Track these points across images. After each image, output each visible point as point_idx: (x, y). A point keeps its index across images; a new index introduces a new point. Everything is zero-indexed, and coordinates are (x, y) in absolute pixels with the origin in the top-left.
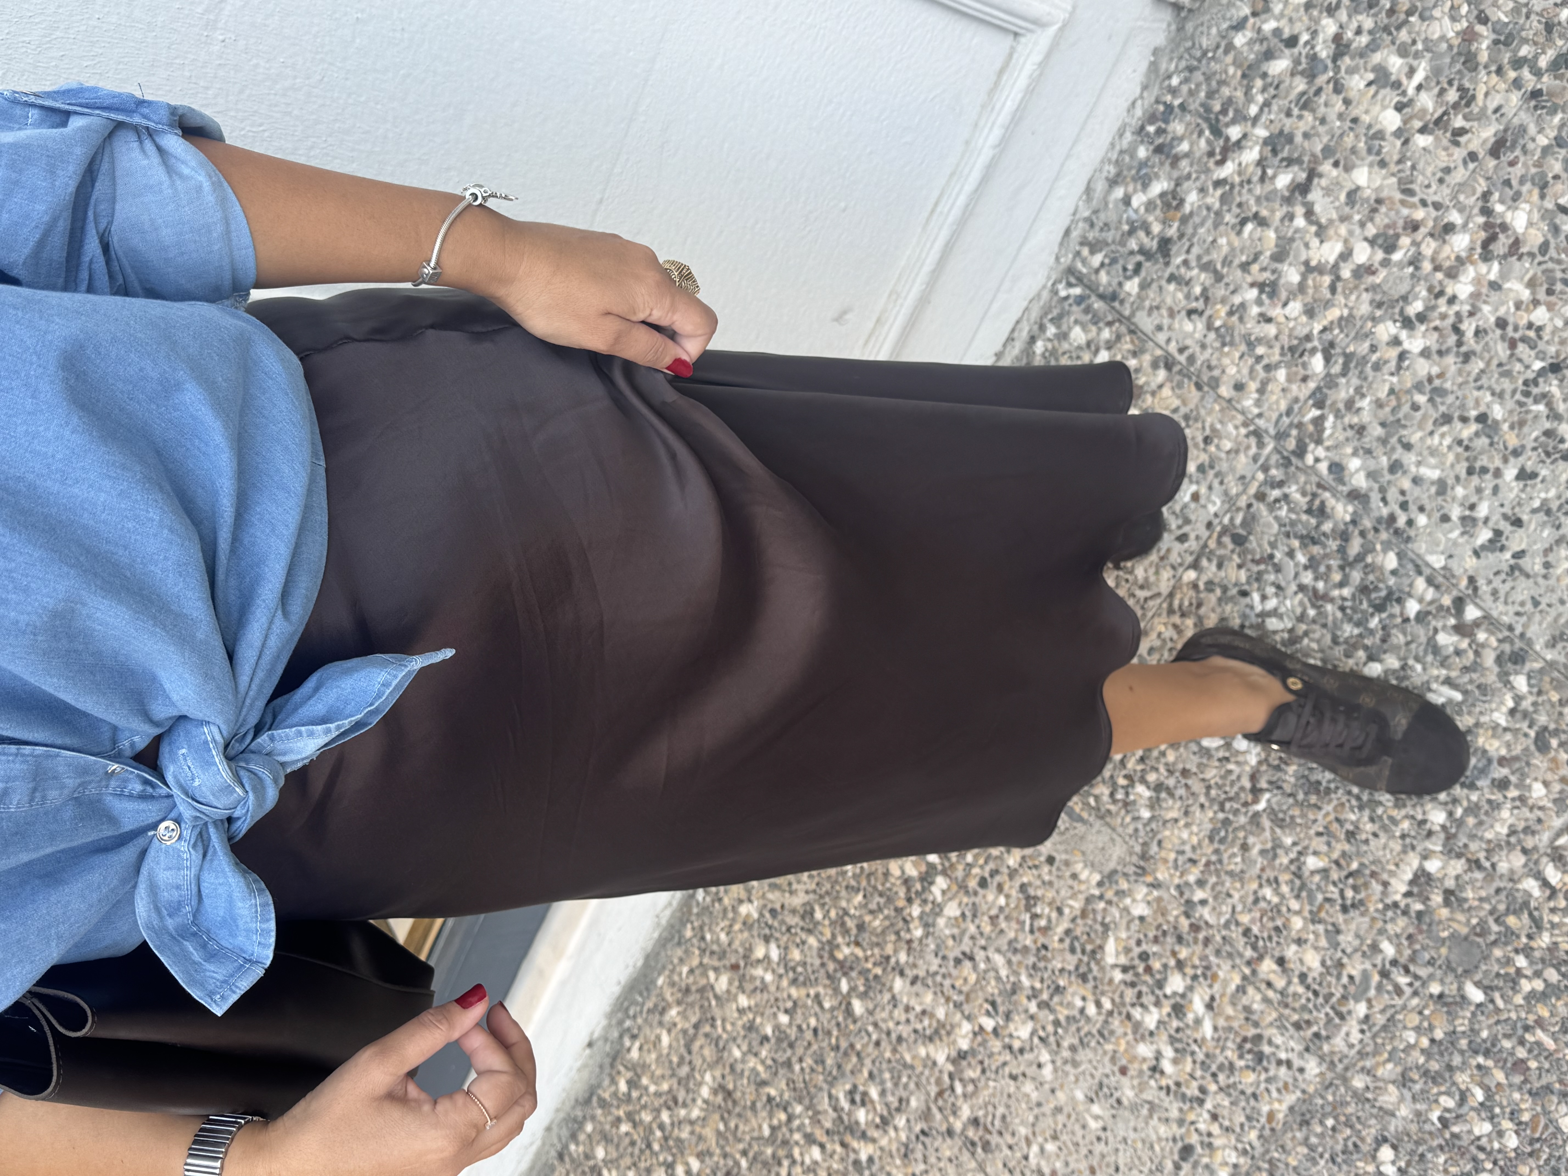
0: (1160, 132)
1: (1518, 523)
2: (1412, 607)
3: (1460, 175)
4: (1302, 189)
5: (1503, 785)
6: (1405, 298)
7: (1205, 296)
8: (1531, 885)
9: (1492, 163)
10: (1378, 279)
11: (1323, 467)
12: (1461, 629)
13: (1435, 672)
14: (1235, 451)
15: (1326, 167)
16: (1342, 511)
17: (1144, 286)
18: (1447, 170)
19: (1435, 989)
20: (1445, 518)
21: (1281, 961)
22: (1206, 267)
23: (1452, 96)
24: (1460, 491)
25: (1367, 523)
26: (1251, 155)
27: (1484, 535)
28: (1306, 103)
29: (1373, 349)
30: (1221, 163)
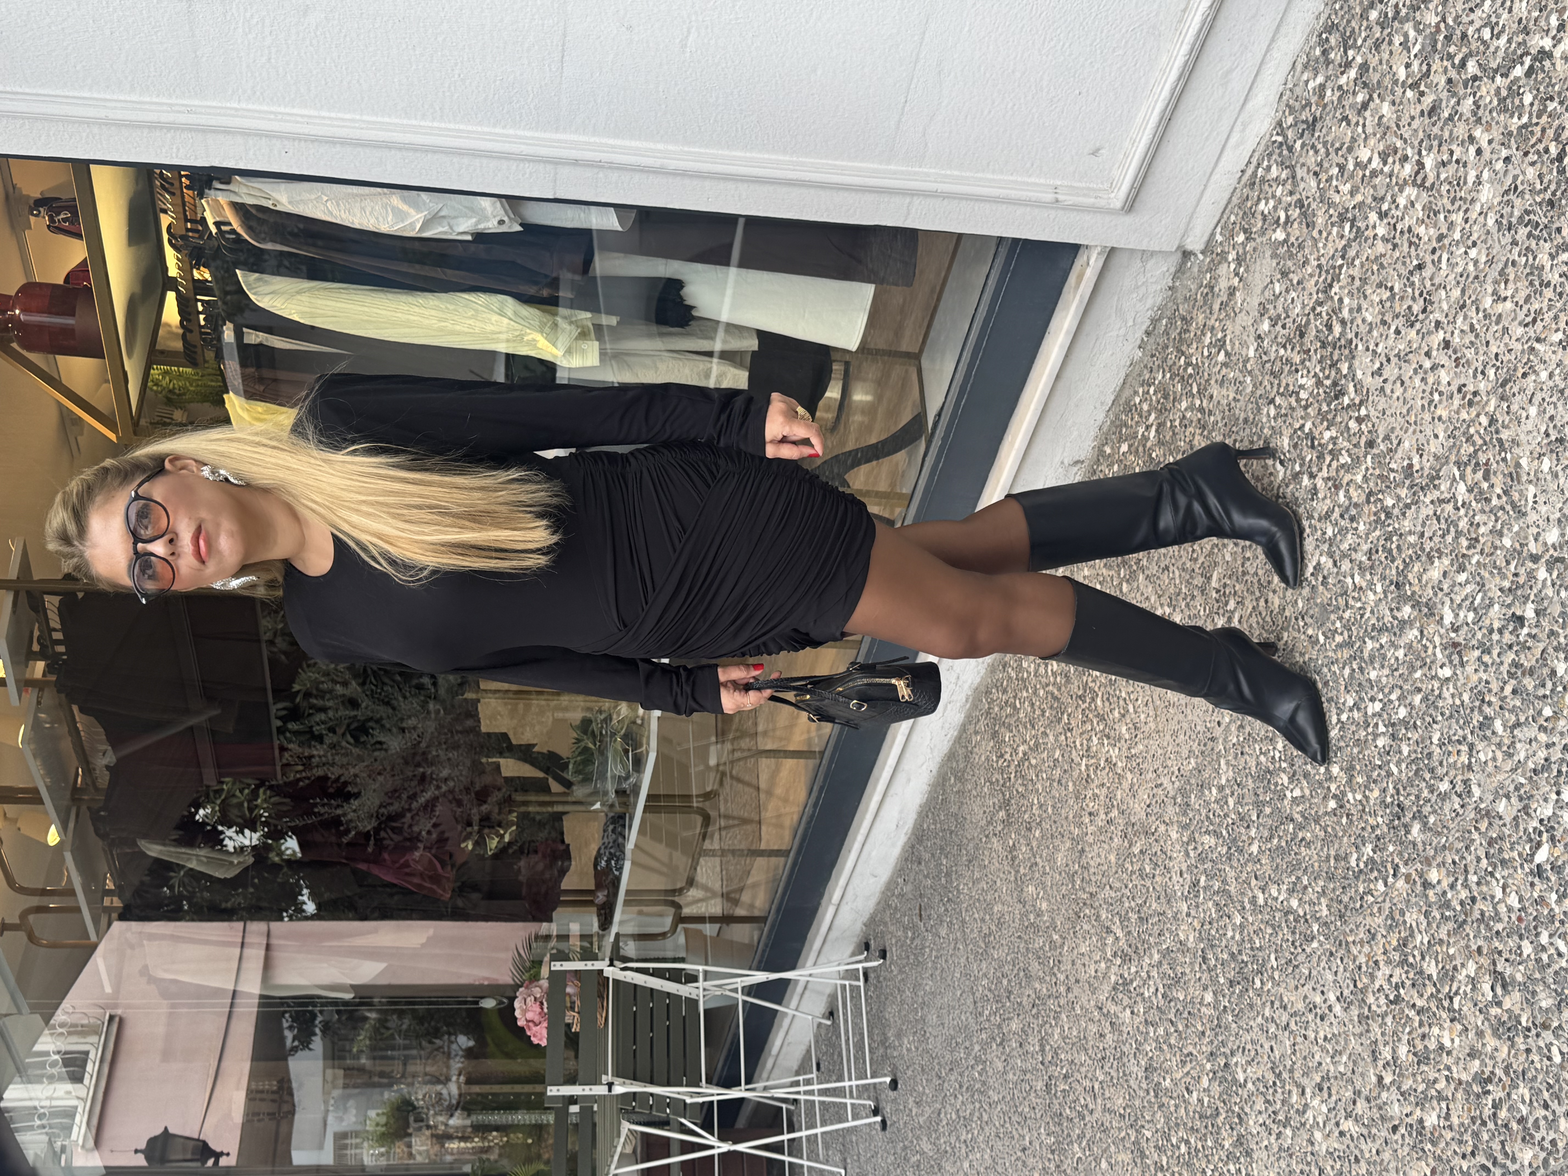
0: (1327, 39)
1: (1389, 360)
2: (1346, 401)
3: (1416, 124)
4: (1365, 106)
5: (1352, 519)
6: (1383, 199)
7: (1320, 164)
8: (1349, 580)
9: (1427, 121)
10: (1377, 181)
11: (1336, 298)
12: (1359, 420)
13: (1345, 444)
14: (1311, 275)
15: (1375, 96)
16: (1337, 329)
17: (1303, 146)
18: (1413, 118)
19: (1310, 632)
20: (1367, 349)
21: (1266, 601)
22: (1325, 144)
23: (1424, 68)
24: (1375, 333)
25: (1343, 342)
26: (1353, 73)
27: (1377, 365)
28: (1377, 45)
29: (1367, 229)
30: (1342, 73)
